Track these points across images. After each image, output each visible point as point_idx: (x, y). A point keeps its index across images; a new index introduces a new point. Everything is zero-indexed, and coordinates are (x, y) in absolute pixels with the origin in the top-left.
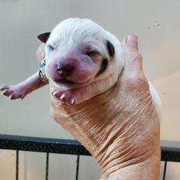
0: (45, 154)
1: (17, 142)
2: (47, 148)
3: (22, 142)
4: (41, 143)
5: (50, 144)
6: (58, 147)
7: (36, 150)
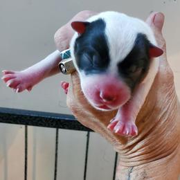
0: (55, 130)
1: (26, 117)
2: (57, 124)
3: (31, 117)
4: (50, 119)
5: (59, 120)
6: (67, 123)
7: (45, 126)
